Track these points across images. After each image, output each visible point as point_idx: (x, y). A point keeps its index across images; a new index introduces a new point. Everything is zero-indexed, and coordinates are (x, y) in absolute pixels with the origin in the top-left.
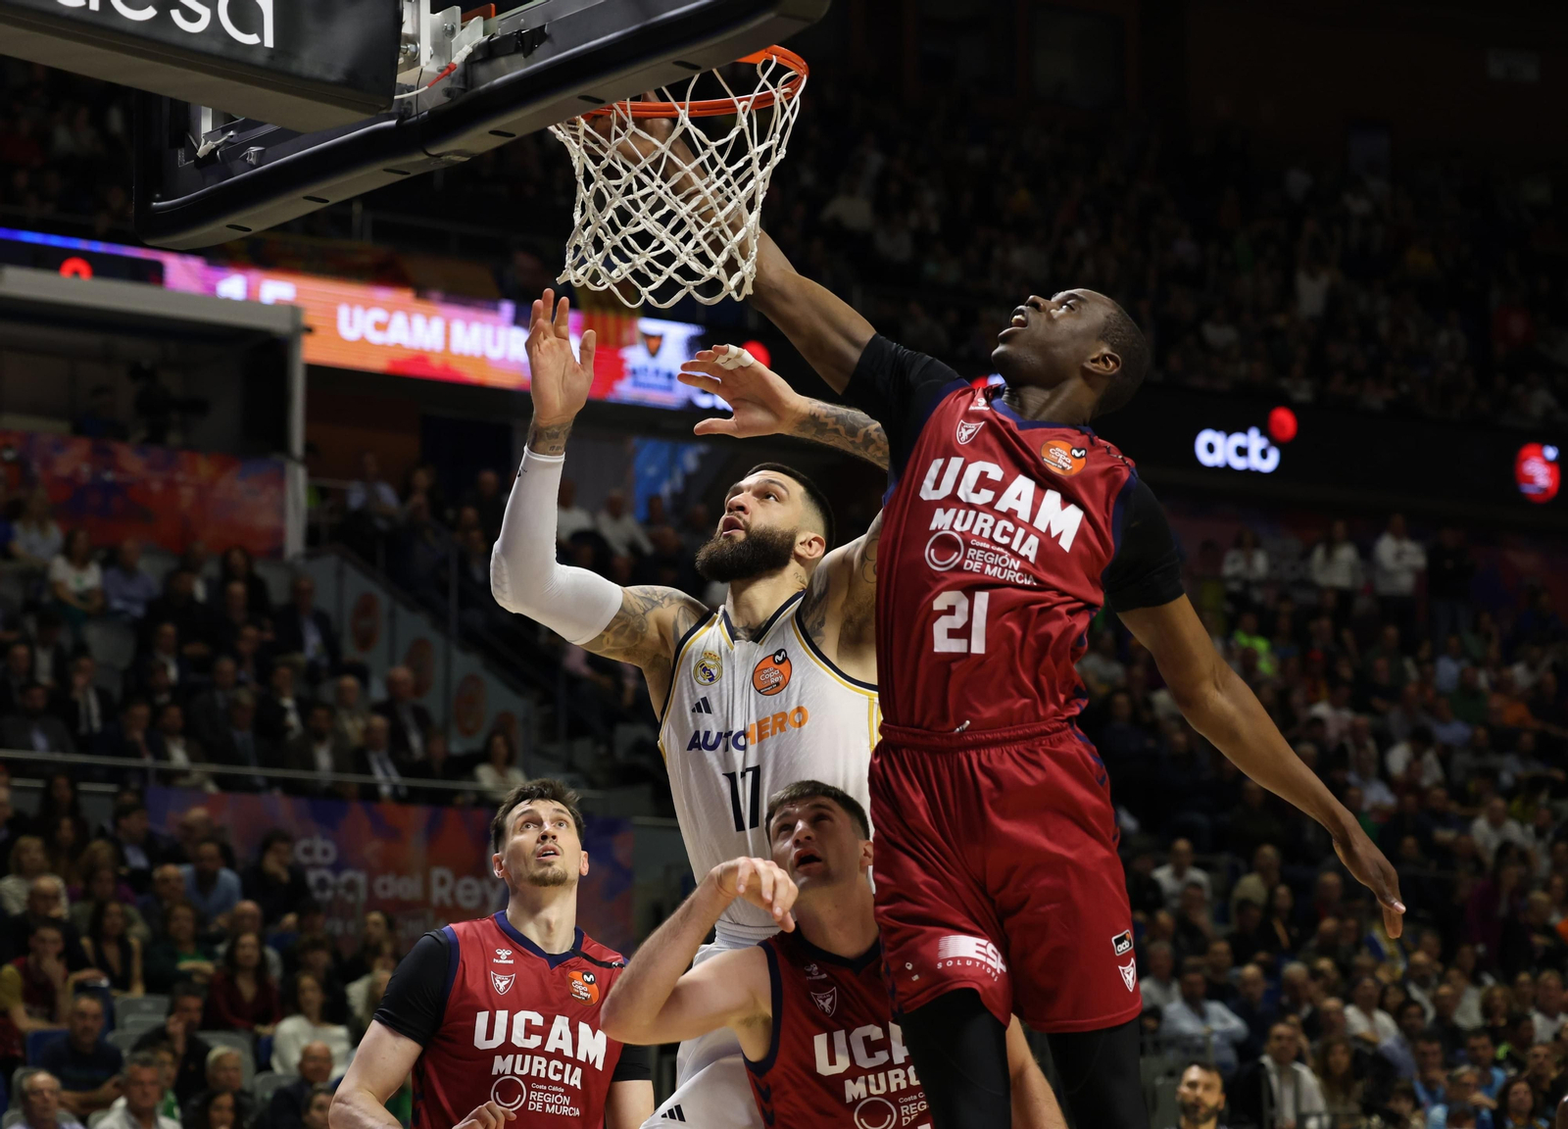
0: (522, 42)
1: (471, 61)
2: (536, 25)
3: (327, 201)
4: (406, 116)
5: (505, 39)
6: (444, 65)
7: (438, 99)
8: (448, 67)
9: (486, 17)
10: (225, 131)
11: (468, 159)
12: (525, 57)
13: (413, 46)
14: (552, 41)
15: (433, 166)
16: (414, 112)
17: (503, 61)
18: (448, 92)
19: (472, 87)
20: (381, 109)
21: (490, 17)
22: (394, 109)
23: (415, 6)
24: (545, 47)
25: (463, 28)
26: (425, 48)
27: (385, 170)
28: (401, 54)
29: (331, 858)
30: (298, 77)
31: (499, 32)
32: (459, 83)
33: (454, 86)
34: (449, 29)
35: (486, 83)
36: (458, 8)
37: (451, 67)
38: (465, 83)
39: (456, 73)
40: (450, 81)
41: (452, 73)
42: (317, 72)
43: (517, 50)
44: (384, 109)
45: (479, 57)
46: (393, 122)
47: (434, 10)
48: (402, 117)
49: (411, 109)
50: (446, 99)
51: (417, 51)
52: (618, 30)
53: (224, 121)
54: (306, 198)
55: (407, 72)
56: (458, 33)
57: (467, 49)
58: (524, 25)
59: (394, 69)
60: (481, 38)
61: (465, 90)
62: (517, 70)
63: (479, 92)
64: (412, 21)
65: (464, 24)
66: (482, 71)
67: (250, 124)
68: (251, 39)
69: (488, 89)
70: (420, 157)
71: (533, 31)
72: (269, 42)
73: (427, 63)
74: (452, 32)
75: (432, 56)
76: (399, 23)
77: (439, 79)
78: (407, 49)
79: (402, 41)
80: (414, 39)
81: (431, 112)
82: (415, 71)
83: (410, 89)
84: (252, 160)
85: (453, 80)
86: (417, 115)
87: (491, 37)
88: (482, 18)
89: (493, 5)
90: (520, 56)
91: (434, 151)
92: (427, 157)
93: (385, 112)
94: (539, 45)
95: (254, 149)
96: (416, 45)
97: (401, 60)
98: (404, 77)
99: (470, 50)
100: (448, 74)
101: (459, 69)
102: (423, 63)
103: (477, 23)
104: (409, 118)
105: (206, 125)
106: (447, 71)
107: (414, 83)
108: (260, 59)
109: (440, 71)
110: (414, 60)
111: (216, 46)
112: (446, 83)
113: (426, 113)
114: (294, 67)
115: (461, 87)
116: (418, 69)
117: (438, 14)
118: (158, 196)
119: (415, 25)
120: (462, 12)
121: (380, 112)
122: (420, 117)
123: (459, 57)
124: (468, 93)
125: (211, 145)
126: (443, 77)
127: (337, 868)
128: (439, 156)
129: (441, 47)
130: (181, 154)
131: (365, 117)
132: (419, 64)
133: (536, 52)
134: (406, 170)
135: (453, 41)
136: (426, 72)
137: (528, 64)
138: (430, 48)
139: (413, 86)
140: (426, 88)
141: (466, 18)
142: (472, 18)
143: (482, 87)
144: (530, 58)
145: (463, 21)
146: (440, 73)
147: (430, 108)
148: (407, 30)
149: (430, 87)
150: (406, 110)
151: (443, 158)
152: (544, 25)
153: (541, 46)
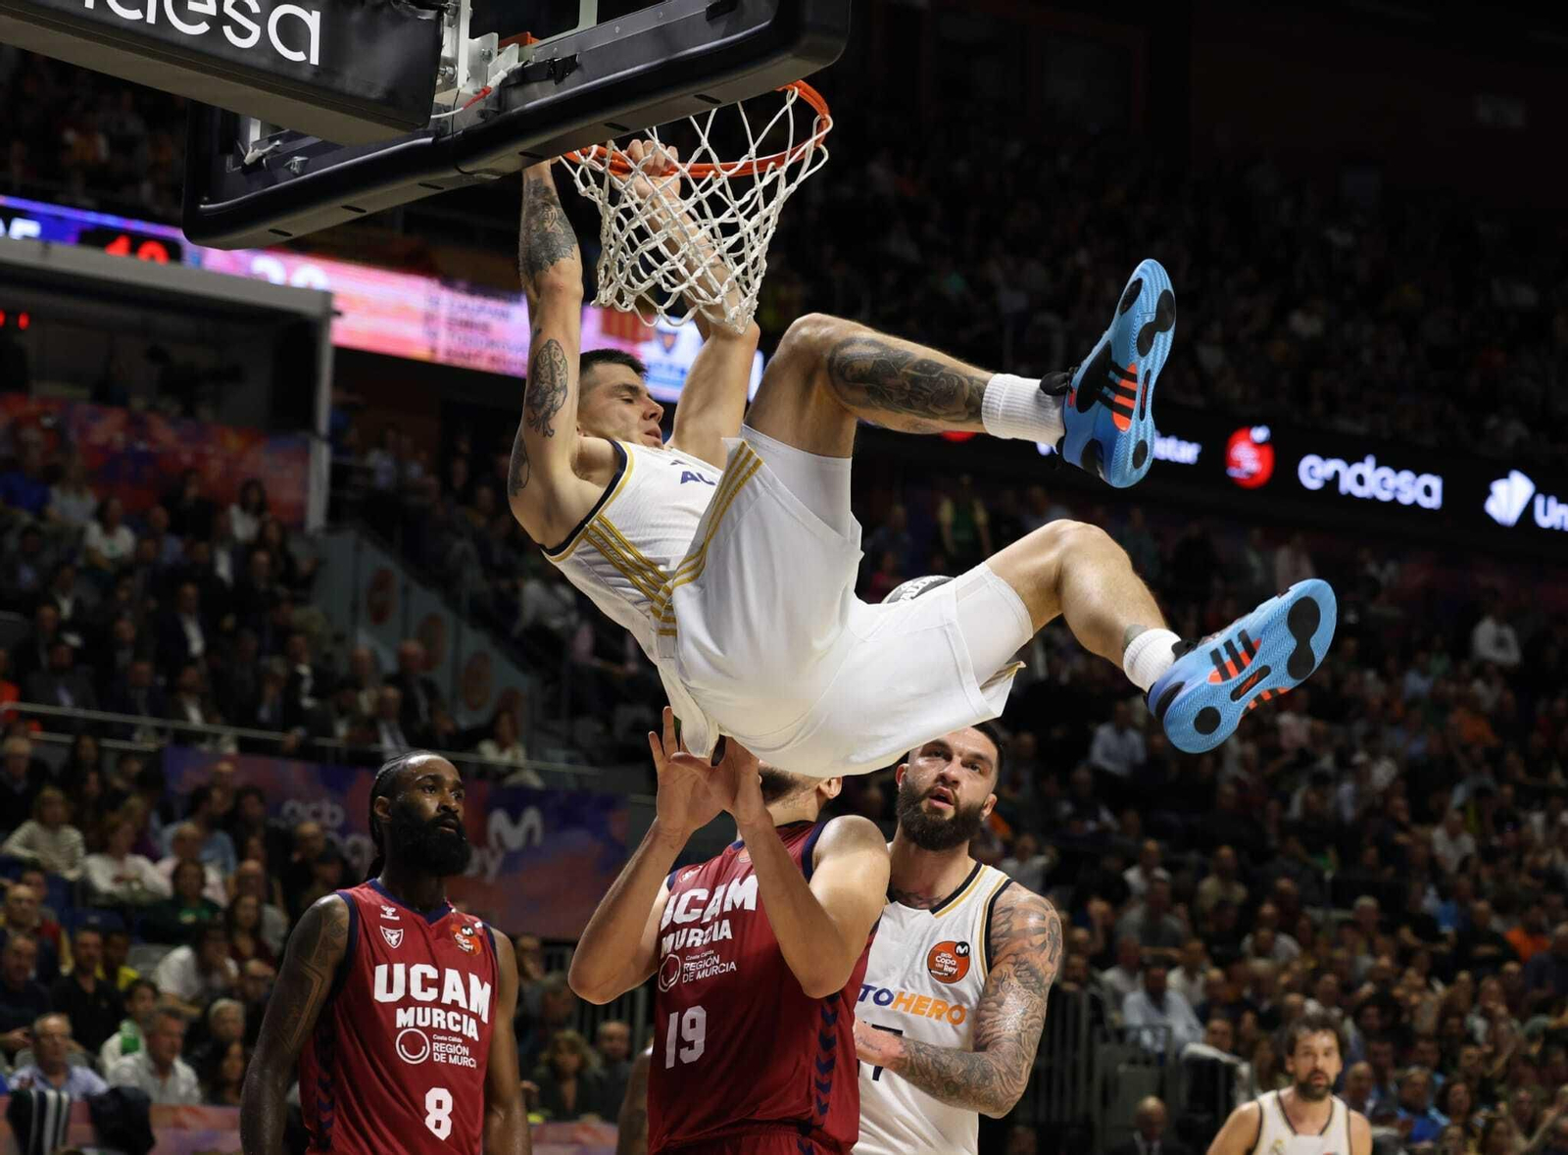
0: (555, 70)
1: (505, 85)
2: (568, 54)
3: (365, 211)
4: (442, 134)
5: (538, 65)
6: (480, 87)
7: (472, 120)
8: (483, 90)
9: (522, 44)
10: (271, 140)
11: (498, 178)
12: (556, 84)
13: (451, 69)
14: (582, 70)
15: (465, 183)
16: (450, 131)
17: (535, 86)
18: (483, 114)
19: (505, 110)
20: (418, 127)
21: (526, 44)
22: (430, 127)
23: (455, 31)
24: (576, 74)
25: (499, 53)
26: (463, 72)
27: (420, 184)
28: (439, 76)
29: (339, 821)
30: (341, 94)
31: (533, 59)
32: (493, 106)
33: (489, 108)
34: (486, 54)
35: (517, 106)
36: (496, 35)
37: (485, 91)
38: (499, 105)
39: (490, 96)
40: (484, 104)
41: (487, 96)
42: (359, 90)
43: (549, 77)
44: (421, 127)
45: (513, 82)
46: (430, 140)
47: (472, 36)
48: (438, 134)
49: (446, 127)
50: (481, 120)
51: (455, 73)
53: (272, 131)
54: (347, 207)
55: (445, 93)
56: (495, 58)
57: (502, 74)
58: (557, 53)
59: (432, 89)
60: (515, 64)
61: (498, 113)
62: (549, 96)
63: (512, 116)
64: (452, 45)
65: (500, 50)
66: (515, 95)
67: (294, 136)
68: (298, 56)
69: (519, 112)
70: (453, 174)
71: (565, 59)
72: (315, 60)
73: (464, 86)
74: (489, 57)
75: (468, 79)
76: (439, 46)
77: (474, 100)
78: (446, 71)
79: (441, 64)
80: (452, 63)
81: (466, 133)
82: (452, 93)
83: (447, 109)
84: (296, 169)
85: (487, 103)
86: (453, 132)
87: (525, 64)
88: (518, 45)
89: (529, 33)
90: (552, 83)
91: (467, 169)
92: (459, 174)
93: (421, 129)
94: (570, 72)
95: (298, 159)
96: (454, 67)
97: (439, 81)
98: (440, 98)
99: (505, 75)
100: (484, 97)
101: (494, 92)
102: (459, 85)
103: (513, 50)
104: (444, 136)
105: (255, 134)
106: (482, 94)
107: (450, 103)
108: (306, 75)
109: (477, 93)
110: (451, 82)
111: (264, 62)
112: (481, 105)
113: (460, 132)
114: (337, 84)
115: (495, 109)
116: (456, 90)
117: (477, 40)
118: (206, 199)
119: (454, 49)
120: (499, 39)
121: (417, 130)
122: (455, 134)
123: (494, 81)
124: (501, 115)
125: (258, 153)
126: (480, 98)
127: (344, 831)
128: (470, 173)
129: (478, 71)
130: (229, 160)
131: (403, 133)
132: (456, 86)
133: (566, 80)
134: (440, 186)
135: (489, 65)
136: (462, 94)
137: (559, 92)
138: (467, 71)
139: (449, 107)
140: (462, 109)
141: (502, 45)
142: (509, 45)
143: (514, 111)
144: (560, 85)
145: (500, 46)
146: (476, 96)
147: (464, 127)
148: (446, 53)
149: (465, 108)
150: (442, 129)
151: (475, 175)
152: (576, 55)
153: (572, 75)
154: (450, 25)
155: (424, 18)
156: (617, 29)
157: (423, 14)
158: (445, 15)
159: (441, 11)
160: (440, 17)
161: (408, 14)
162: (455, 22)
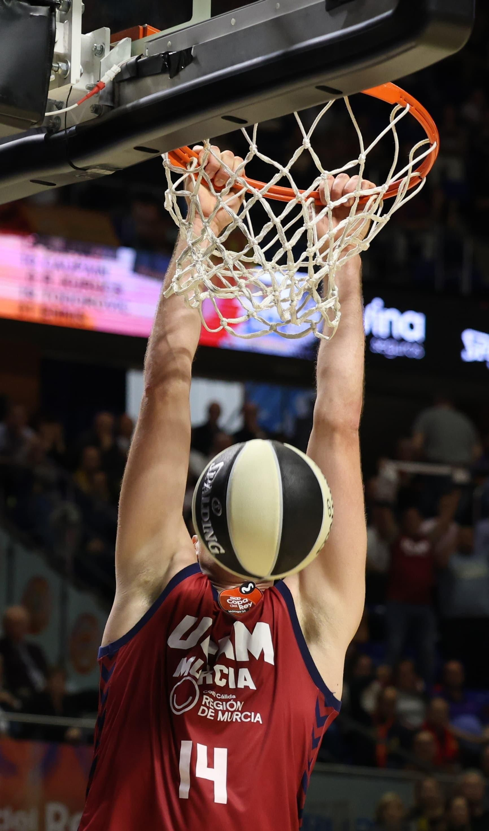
0: (169, 64)
1: (118, 80)
2: (183, 47)
4: (54, 130)
5: (152, 60)
6: (93, 83)
7: (86, 116)
8: (97, 86)
9: (134, 38)
11: (113, 172)
12: (170, 77)
13: (64, 64)
14: (197, 63)
15: (78, 179)
16: (63, 126)
17: (149, 81)
18: (96, 109)
19: (119, 105)
20: (33, 124)
21: (139, 38)
22: (44, 124)
23: (67, 27)
24: (191, 68)
25: (111, 48)
26: (76, 67)
27: (33, 181)
28: (52, 72)
31: (147, 52)
32: (107, 100)
33: (102, 103)
34: (99, 49)
35: (133, 101)
36: (108, 30)
37: (99, 86)
38: (113, 100)
39: (104, 91)
40: (98, 99)
41: (101, 92)
43: (164, 71)
44: (36, 123)
45: (127, 76)
46: (42, 136)
47: (85, 31)
48: (50, 131)
49: (60, 124)
50: (94, 116)
51: (68, 69)
52: (261, 55)
55: (58, 89)
56: (107, 53)
57: (116, 69)
58: (171, 46)
59: (45, 86)
60: (129, 59)
61: (112, 108)
62: (163, 90)
63: (126, 110)
64: (64, 41)
65: (112, 44)
66: (128, 90)
69: (134, 108)
70: (68, 170)
71: (180, 53)
73: (77, 81)
74: (102, 52)
75: (81, 74)
76: (51, 41)
77: (88, 97)
78: (59, 67)
79: (54, 60)
80: (65, 58)
81: (78, 127)
82: (65, 88)
83: (60, 106)
85: (101, 98)
86: (66, 129)
87: (139, 58)
88: (130, 39)
89: (141, 27)
90: (167, 76)
91: (81, 165)
92: (72, 170)
93: (35, 126)
94: (185, 66)
96: (67, 63)
97: (52, 77)
98: (54, 94)
99: (119, 70)
100: (97, 92)
101: (108, 86)
102: (73, 81)
103: (125, 43)
104: (56, 133)
106: (96, 89)
107: (64, 99)
109: (89, 88)
110: (65, 78)
112: (95, 101)
113: (74, 128)
115: (109, 104)
116: (68, 86)
117: (89, 35)
119: (67, 45)
120: (111, 33)
121: (32, 127)
122: (68, 131)
123: (108, 76)
124: (115, 111)
126: (93, 94)
128: (84, 169)
129: (90, 66)
131: (18, 131)
132: (69, 82)
133: (182, 74)
134: (52, 182)
135: (101, 61)
136: (77, 90)
137: (174, 85)
138: (81, 67)
139: (62, 103)
140: (76, 105)
141: (115, 39)
142: (120, 39)
143: (129, 105)
144: (176, 79)
145: (111, 42)
146: (89, 92)
147: (78, 123)
148: (59, 49)
149: (79, 104)
150: (54, 124)
151: (89, 171)
152: (191, 48)
153: (188, 68)
154: (62, 21)
155: (37, 15)
156: (233, 21)
157: (36, 11)
158: (57, 10)
159: (53, 7)
160: (52, 11)
161: (19, 11)
162: (67, 17)
